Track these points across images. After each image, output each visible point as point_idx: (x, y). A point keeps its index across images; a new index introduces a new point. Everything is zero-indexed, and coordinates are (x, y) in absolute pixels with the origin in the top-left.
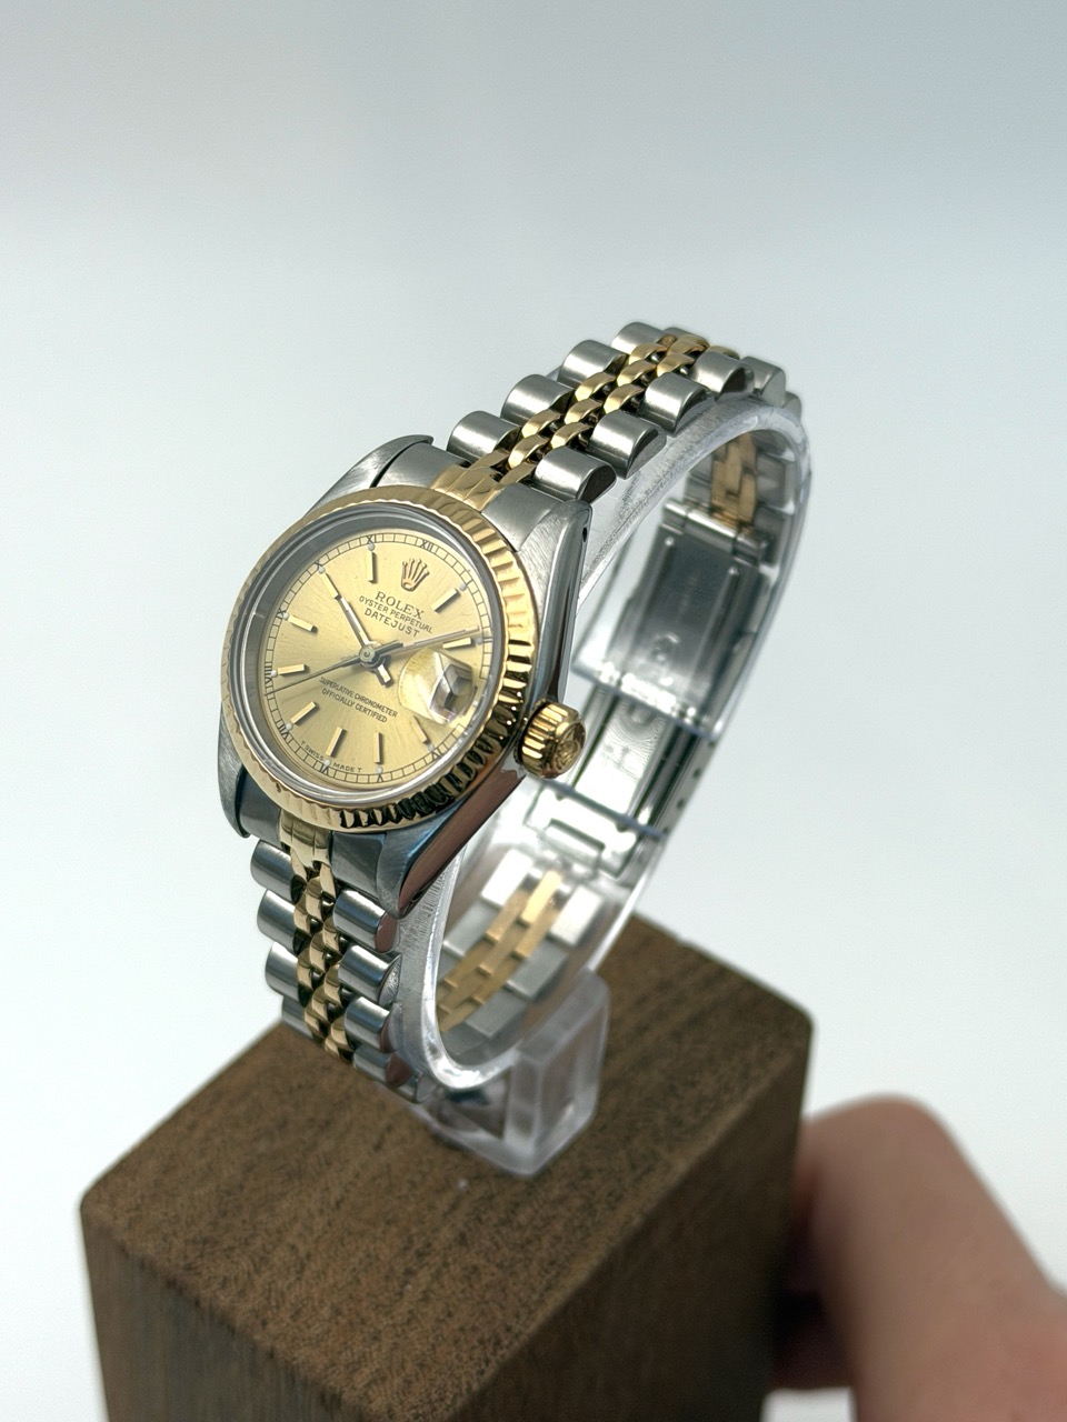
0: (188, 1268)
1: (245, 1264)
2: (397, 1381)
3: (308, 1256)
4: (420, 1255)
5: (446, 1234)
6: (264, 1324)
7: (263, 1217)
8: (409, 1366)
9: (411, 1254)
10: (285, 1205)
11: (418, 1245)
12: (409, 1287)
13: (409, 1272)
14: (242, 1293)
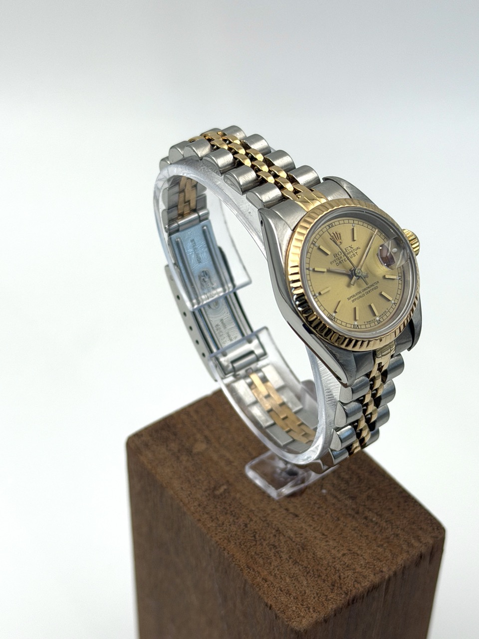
0: (347, 594)
1: (350, 573)
2: (420, 532)
3: (350, 550)
4: (357, 513)
5: (349, 502)
6: (382, 572)
7: (325, 562)
8: (413, 527)
9: (356, 516)
10: (319, 554)
11: (353, 513)
12: (374, 519)
13: (366, 518)
14: (365, 577)
